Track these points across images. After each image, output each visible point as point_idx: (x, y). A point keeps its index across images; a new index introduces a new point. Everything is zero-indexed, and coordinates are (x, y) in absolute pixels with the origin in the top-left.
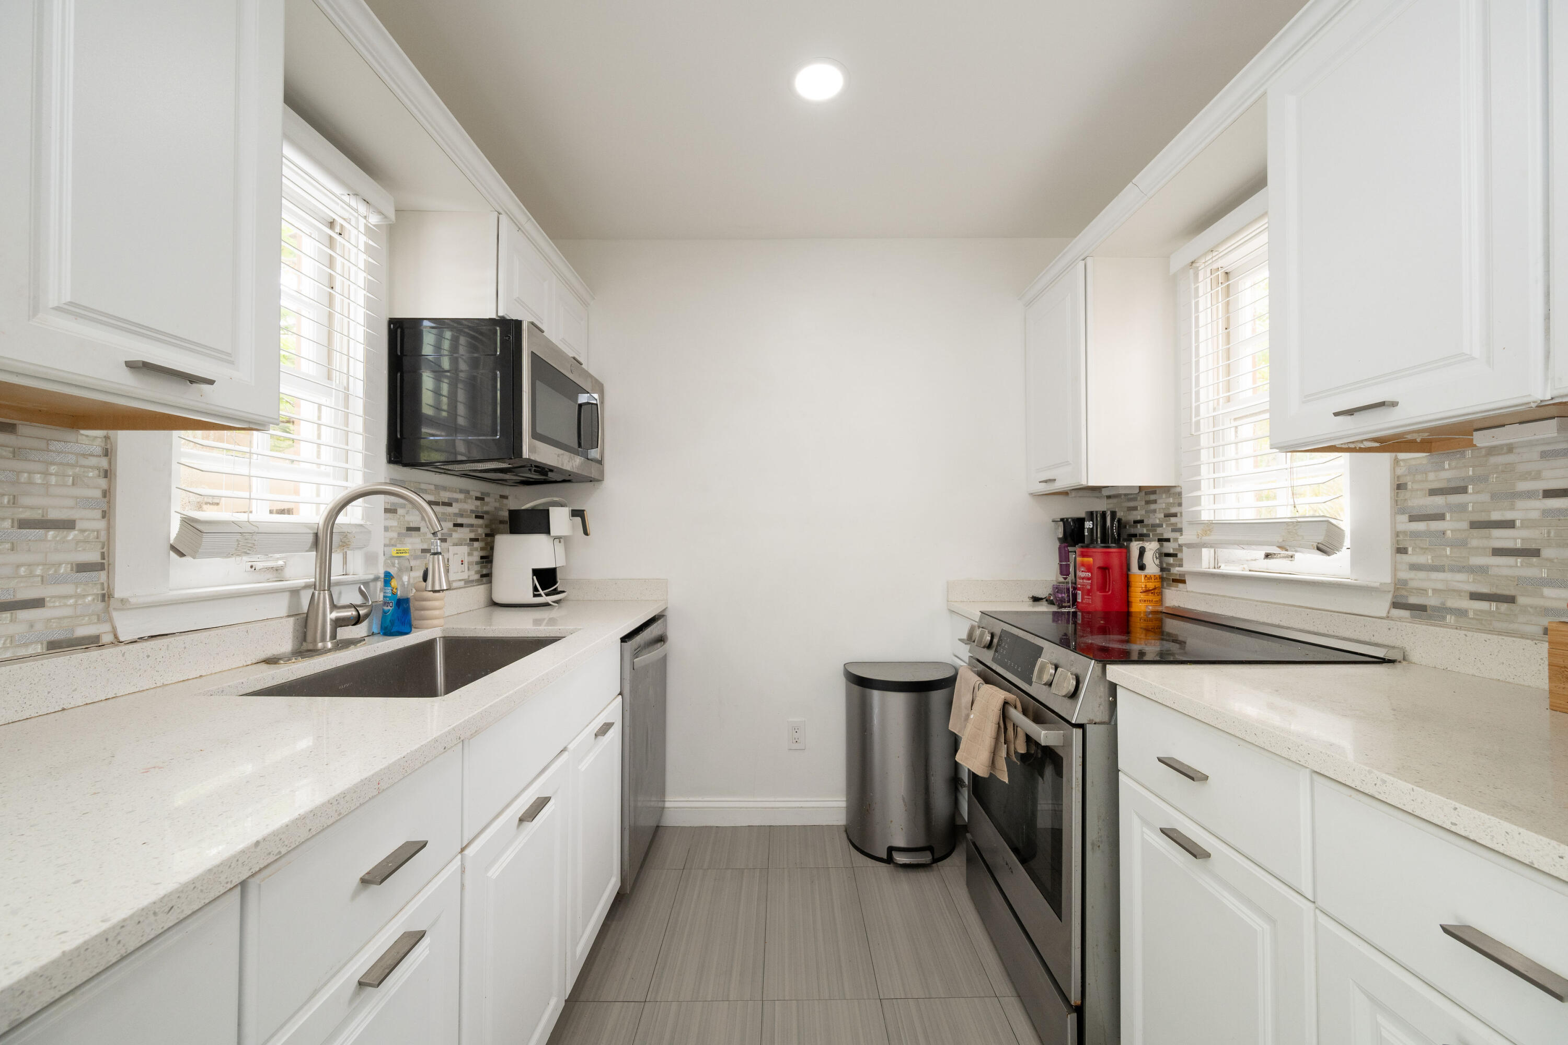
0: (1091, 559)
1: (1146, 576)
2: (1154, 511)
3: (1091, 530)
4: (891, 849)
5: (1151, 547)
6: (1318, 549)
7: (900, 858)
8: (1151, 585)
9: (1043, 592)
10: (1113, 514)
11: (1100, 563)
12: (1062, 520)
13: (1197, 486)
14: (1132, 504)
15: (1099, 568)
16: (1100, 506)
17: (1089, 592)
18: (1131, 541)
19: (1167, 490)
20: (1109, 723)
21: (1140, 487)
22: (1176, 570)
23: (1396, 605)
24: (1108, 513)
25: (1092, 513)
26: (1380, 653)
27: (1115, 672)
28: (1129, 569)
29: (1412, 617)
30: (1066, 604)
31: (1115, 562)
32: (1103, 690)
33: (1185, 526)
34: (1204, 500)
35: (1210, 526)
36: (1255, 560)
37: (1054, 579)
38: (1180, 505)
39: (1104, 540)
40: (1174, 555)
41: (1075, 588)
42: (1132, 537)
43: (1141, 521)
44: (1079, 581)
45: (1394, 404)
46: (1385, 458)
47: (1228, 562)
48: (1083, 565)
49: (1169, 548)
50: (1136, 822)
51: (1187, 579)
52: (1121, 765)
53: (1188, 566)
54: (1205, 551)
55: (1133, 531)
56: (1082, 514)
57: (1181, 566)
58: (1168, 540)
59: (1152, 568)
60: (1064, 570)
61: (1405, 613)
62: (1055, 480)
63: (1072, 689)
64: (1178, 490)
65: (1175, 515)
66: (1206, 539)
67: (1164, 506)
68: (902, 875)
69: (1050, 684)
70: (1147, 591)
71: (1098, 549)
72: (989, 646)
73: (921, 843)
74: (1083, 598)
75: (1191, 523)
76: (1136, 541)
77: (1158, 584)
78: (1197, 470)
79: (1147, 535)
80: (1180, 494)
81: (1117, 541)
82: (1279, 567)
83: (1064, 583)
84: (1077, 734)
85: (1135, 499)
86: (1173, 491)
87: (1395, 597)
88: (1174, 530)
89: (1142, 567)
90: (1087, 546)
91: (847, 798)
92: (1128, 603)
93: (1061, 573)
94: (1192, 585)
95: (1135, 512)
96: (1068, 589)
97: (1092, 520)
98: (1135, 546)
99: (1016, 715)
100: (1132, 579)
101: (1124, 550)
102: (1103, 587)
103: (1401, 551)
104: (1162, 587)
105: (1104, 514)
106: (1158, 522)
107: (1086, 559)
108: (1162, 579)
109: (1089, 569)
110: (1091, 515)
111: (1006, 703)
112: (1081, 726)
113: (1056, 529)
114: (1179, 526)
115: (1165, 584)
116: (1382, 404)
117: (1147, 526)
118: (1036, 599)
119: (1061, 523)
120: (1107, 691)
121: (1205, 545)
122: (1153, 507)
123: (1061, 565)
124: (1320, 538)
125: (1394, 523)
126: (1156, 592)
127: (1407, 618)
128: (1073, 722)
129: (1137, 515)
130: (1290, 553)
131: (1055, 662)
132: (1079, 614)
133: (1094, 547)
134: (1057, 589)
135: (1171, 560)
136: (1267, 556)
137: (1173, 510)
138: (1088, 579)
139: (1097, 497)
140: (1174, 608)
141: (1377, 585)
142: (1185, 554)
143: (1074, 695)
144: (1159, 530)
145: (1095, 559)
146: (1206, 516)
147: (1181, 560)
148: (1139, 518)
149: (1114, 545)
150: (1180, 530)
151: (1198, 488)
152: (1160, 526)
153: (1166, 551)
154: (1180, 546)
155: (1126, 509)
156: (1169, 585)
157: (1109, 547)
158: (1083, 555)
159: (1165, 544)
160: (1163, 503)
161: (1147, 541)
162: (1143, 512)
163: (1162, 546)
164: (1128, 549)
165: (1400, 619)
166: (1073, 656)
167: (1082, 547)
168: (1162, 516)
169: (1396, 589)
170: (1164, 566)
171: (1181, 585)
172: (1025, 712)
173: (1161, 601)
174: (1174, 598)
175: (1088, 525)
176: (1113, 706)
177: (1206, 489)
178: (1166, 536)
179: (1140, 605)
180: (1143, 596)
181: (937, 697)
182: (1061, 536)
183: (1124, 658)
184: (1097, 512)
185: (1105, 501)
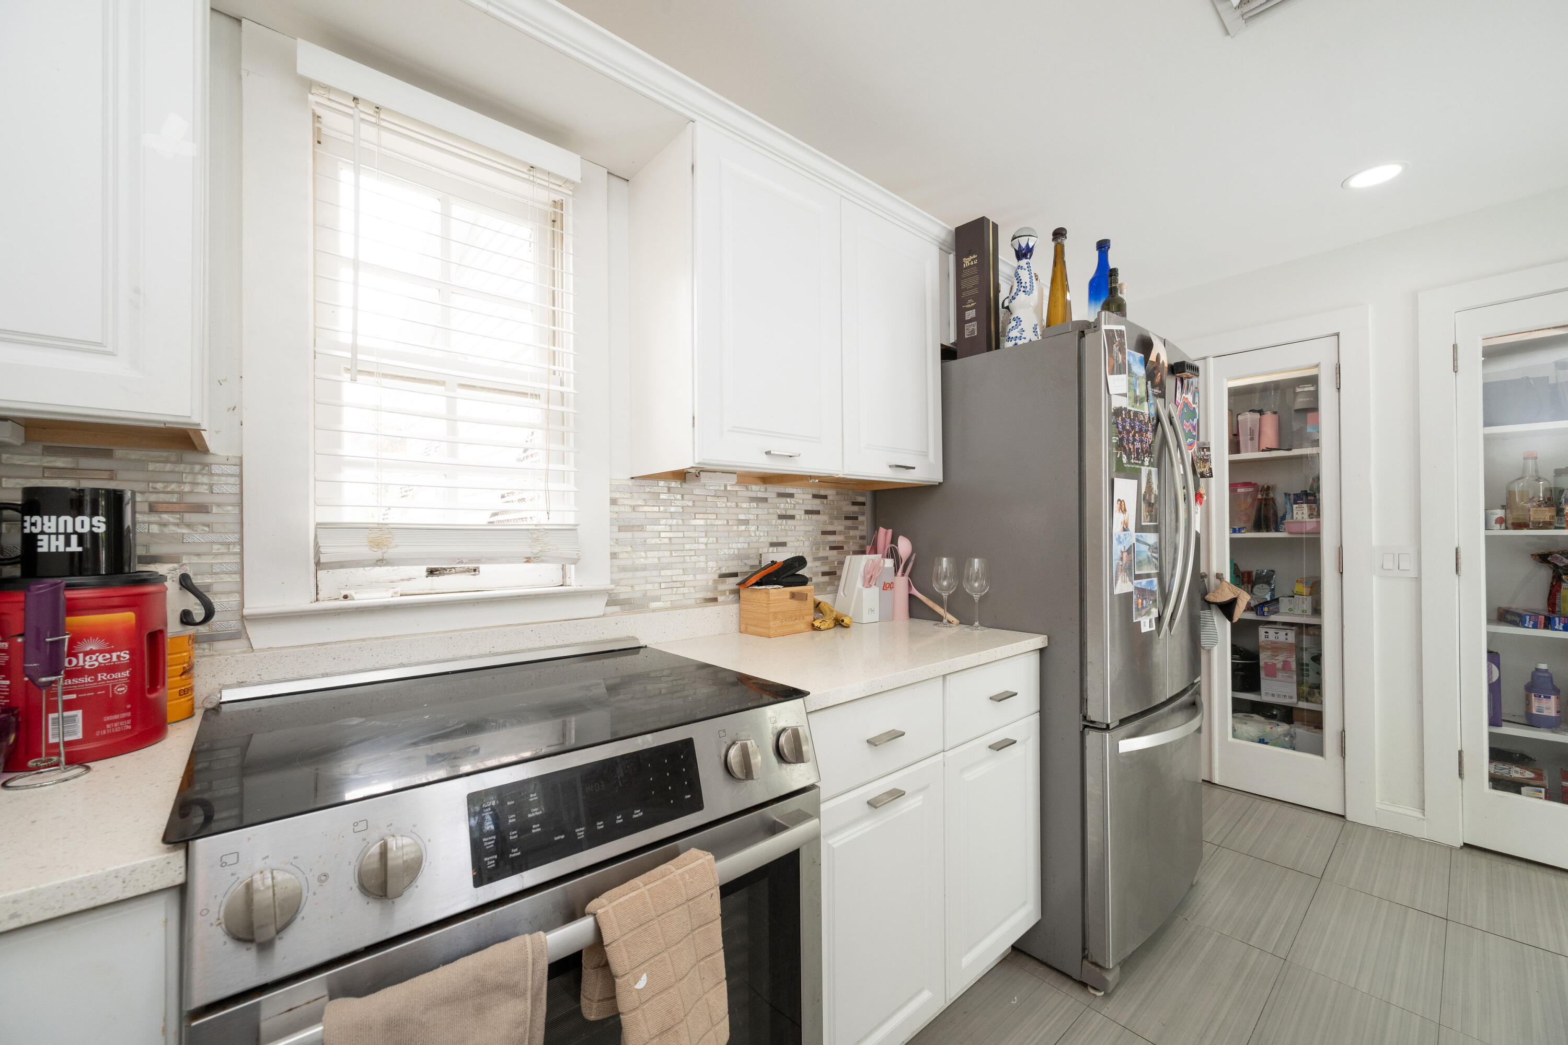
23: (609, 603)
36: (409, 579)
61: (617, 609)
127: (618, 612)
136: (432, 572)
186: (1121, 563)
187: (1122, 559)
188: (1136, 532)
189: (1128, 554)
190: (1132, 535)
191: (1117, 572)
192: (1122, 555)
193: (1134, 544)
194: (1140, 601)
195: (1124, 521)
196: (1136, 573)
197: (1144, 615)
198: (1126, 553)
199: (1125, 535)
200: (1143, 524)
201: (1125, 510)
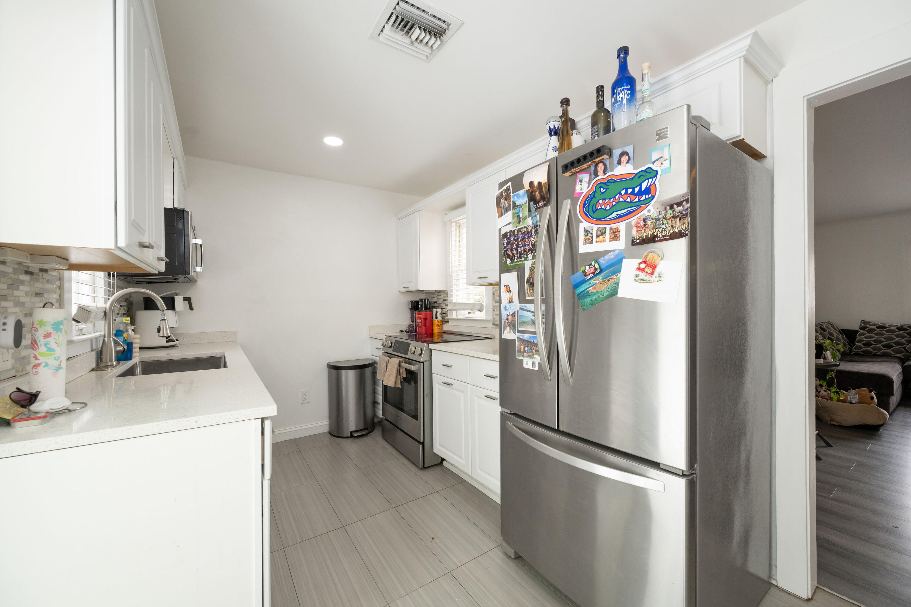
0: (421, 316)
1: (438, 321)
2: (440, 299)
3: (421, 305)
4: (351, 432)
5: (439, 311)
6: (479, 310)
7: (356, 435)
8: (439, 324)
9: (404, 329)
10: (428, 299)
11: (424, 317)
12: (411, 301)
13: (452, 291)
14: (433, 296)
15: (424, 318)
16: (423, 297)
17: (420, 327)
18: (433, 309)
19: (443, 291)
20: (430, 361)
21: (436, 291)
22: (446, 318)
23: (493, 324)
24: (426, 299)
25: (421, 299)
26: (489, 337)
27: (431, 346)
28: (432, 319)
29: (496, 327)
30: (413, 332)
31: (429, 316)
32: (428, 351)
33: (449, 304)
34: (454, 296)
35: (455, 304)
36: (466, 314)
37: (408, 323)
38: (447, 297)
39: (425, 309)
40: (446, 313)
41: (416, 326)
42: (433, 307)
43: (436, 302)
44: (417, 323)
45: (487, 277)
46: (491, 287)
47: (460, 315)
48: (418, 317)
49: (444, 311)
50: (437, 385)
51: (449, 321)
52: (433, 371)
53: (450, 317)
54: (454, 312)
55: (433, 305)
56: (418, 300)
57: (447, 317)
58: (444, 308)
59: (440, 318)
60: (412, 320)
62: (409, 287)
63: (420, 353)
64: (447, 292)
65: (446, 300)
66: (454, 308)
67: (443, 297)
68: (357, 440)
69: (414, 353)
70: (438, 326)
71: (423, 312)
72: (391, 347)
73: (362, 428)
74: (418, 329)
75: (450, 303)
76: (434, 309)
77: (441, 323)
78: (451, 286)
79: (438, 307)
80: (447, 293)
81: (429, 309)
82: (471, 316)
83: (412, 325)
84: (422, 364)
85: (434, 294)
86: (445, 292)
87: (493, 322)
88: (445, 305)
89: (437, 318)
90: (420, 311)
91: (329, 420)
92: (432, 330)
93: (412, 321)
94: (451, 323)
95: (434, 299)
96: (414, 327)
97: (421, 302)
98: (434, 310)
99: (403, 364)
100: (434, 322)
101: (431, 312)
102: (425, 326)
103: (494, 311)
104: (442, 324)
105: (425, 300)
106: (441, 302)
107: (419, 315)
108: (442, 321)
109: (420, 319)
110: (421, 300)
111: (400, 362)
112: (423, 362)
113: (409, 305)
114: (447, 304)
115: (443, 323)
116: (485, 277)
117: (438, 303)
118: (402, 331)
119: (411, 303)
120: (429, 352)
121: (454, 310)
122: (439, 297)
123: (411, 318)
124: (479, 308)
125: (493, 304)
126: (440, 326)
128: (421, 361)
129: (435, 300)
130: (474, 312)
131: (415, 346)
132: (417, 335)
133: (422, 311)
134: (410, 327)
135: (445, 315)
136: (469, 313)
137: (445, 298)
138: (420, 322)
139: (422, 293)
140: (446, 331)
141: (489, 319)
142: (449, 313)
143: (421, 354)
144: (441, 305)
145: (422, 316)
146: (454, 301)
147: (448, 315)
148: (435, 301)
149: (428, 310)
150: (447, 305)
151: (452, 292)
152: (442, 303)
153: (443, 312)
154: (447, 310)
155: (431, 298)
156: (444, 324)
157: (427, 311)
158: (418, 314)
159: (443, 309)
160: (442, 296)
161: (438, 309)
162: (437, 299)
163: (442, 310)
164: (432, 311)
165: (494, 328)
166: (420, 343)
167: (418, 311)
168: (442, 300)
169: (493, 320)
170: (443, 317)
171: (447, 323)
172: (405, 363)
173: (442, 329)
174: (446, 327)
175: (420, 303)
176: (431, 356)
177: (454, 292)
178: (443, 307)
179: (436, 330)
180: (437, 327)
181: (368, 371)
182: (410, 307)
183: (432, 342)
184: (423, 299)
185: (424, 294)
186: (507, 321)
187: (507, 319)
188: (519, 303)
189: (512, 317)
190: (516, 306)
191: (504, 326)
192: (508, 317)
193: (518, 311)
194: (522, 347)
195: (510, 298)
196: (519, 329)
197: (526, 357)
198: (511, 316)
199: (510, 305)
200: (527, 298)
201: (510, 291)
